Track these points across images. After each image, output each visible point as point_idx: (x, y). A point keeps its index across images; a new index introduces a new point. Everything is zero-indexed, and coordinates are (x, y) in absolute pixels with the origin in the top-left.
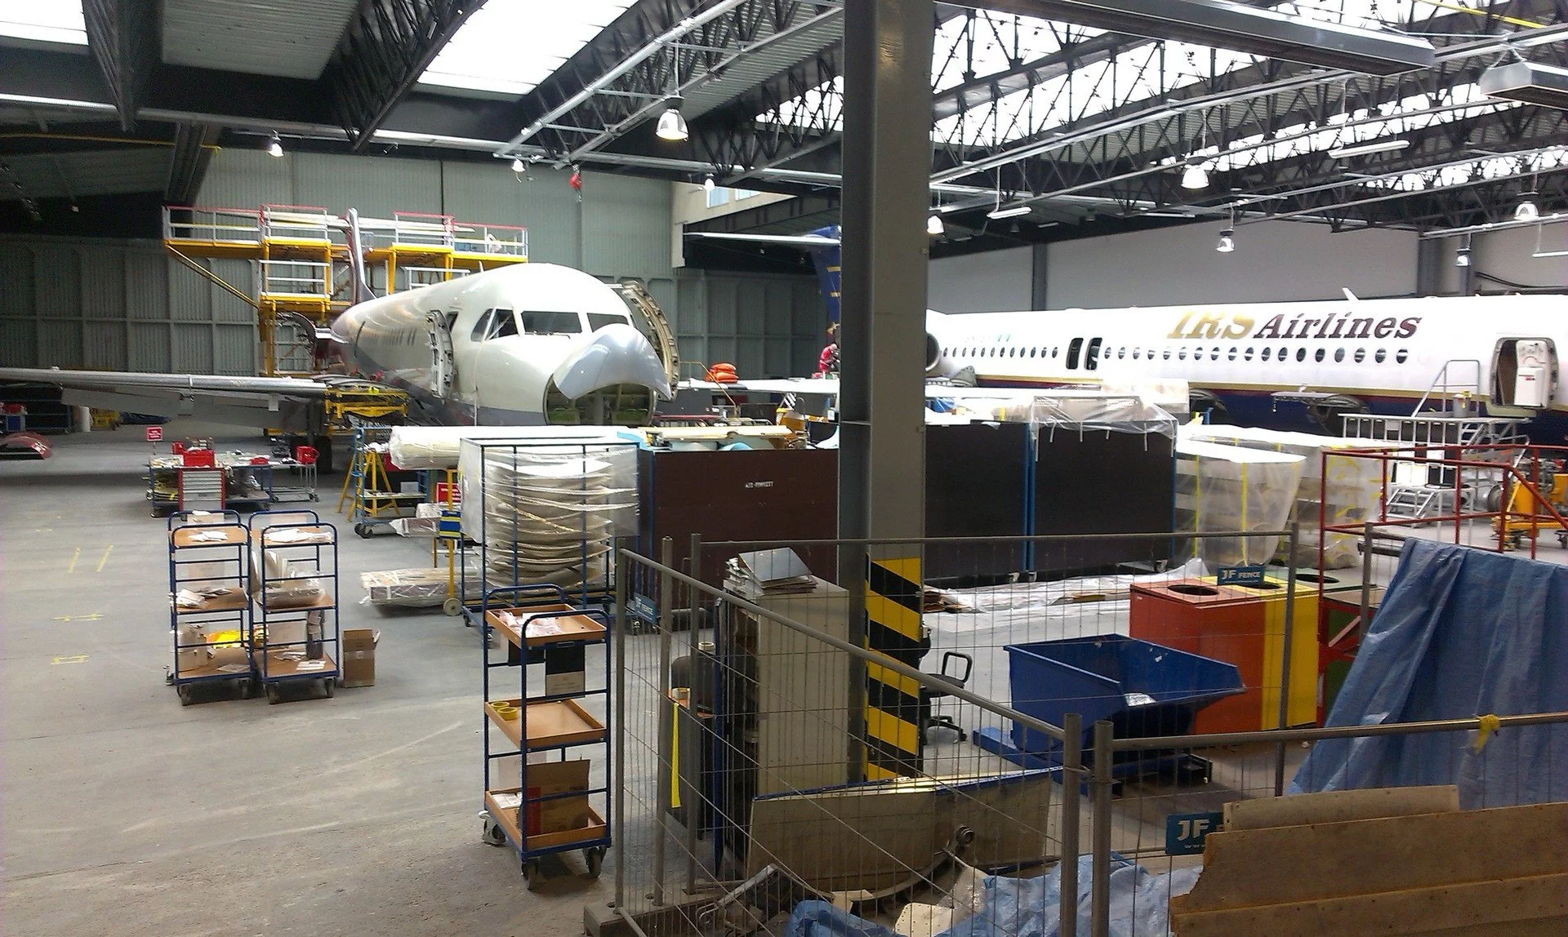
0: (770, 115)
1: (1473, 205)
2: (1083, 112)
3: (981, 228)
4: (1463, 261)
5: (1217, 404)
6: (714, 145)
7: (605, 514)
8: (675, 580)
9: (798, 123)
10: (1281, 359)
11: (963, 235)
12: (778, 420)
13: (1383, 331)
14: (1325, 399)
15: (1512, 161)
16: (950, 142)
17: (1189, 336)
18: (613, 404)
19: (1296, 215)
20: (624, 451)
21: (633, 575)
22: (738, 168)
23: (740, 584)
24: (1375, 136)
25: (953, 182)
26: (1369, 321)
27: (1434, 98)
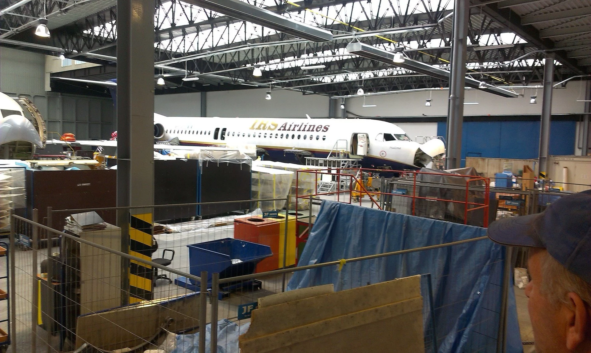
0: (89, 31)
1: (345, 88)
2: (217, 44)
3: (181, 84)
4: (343, 107)
5: (266, 153)
6: (64, 41)
7: (10, 198)
8: (39, 228)
9: (102, 36)
10: (287, 138)
11: (174, 86)
12: (95, 157)
13: (318, 129)
14: (301, 152)
15: (357, 75)
16: (167, 50)
17: (257, 129)
18: (14, 150)
19: (291, 88)
20: (18, 171)
21: (18, 227)
22: (75, 51)
23: (71, 227)
24: (316, 63)
25: (168, 65)
26: (314, 126)
27: (333, 52)
